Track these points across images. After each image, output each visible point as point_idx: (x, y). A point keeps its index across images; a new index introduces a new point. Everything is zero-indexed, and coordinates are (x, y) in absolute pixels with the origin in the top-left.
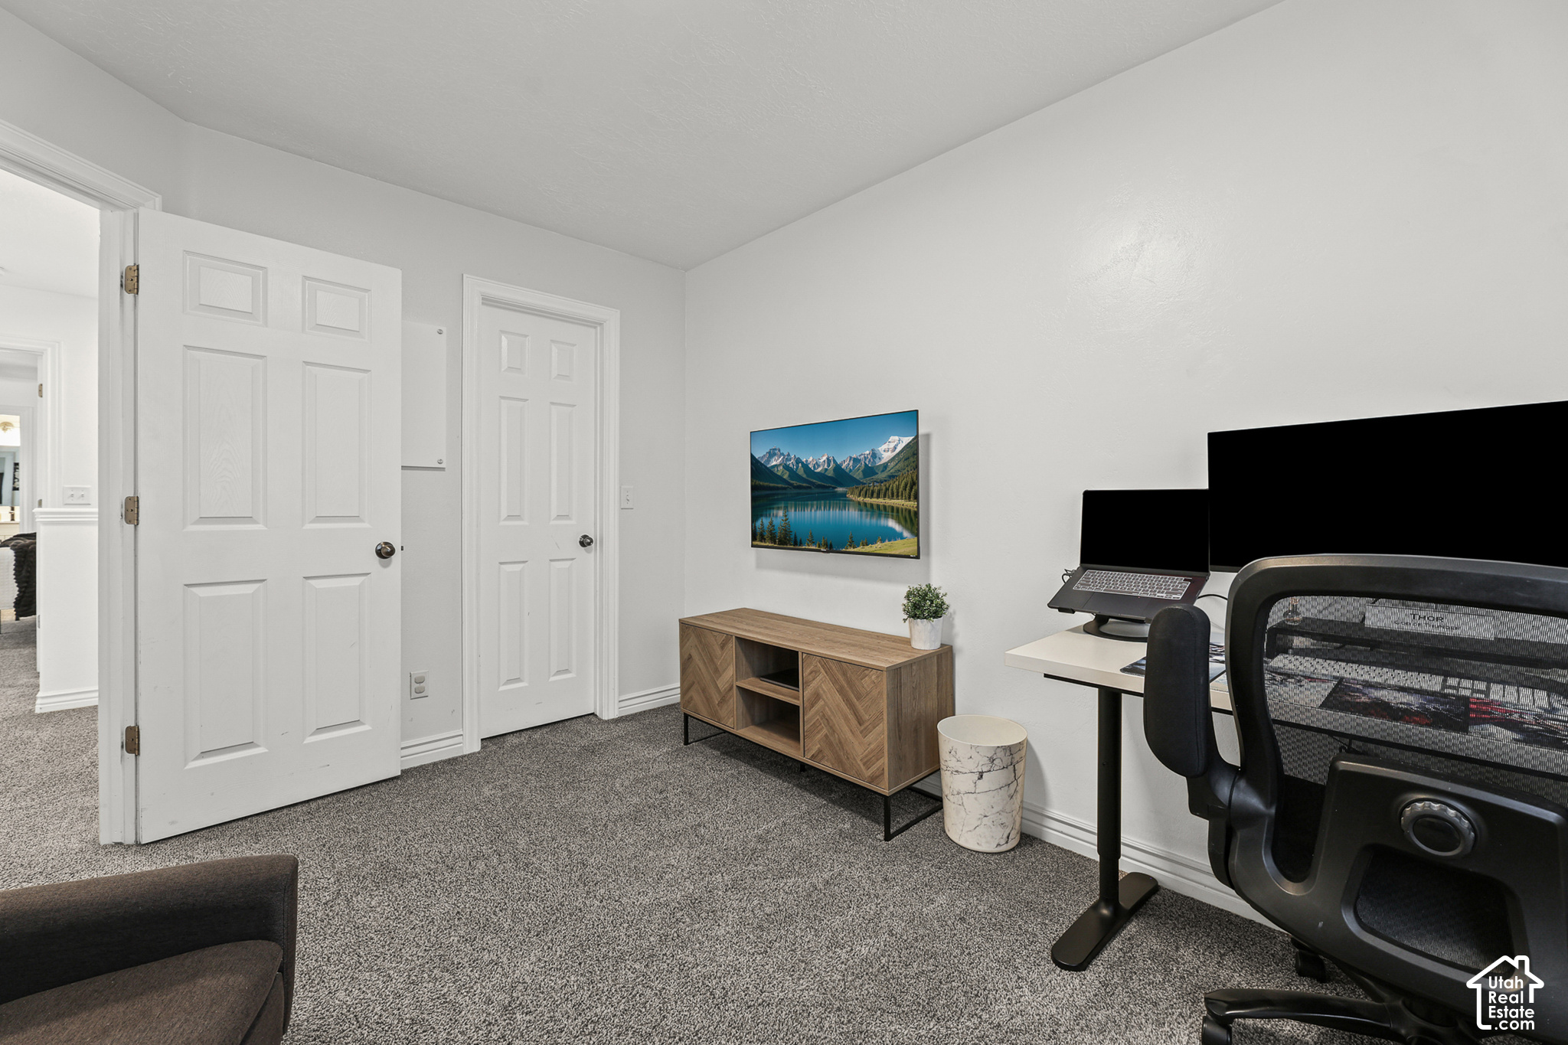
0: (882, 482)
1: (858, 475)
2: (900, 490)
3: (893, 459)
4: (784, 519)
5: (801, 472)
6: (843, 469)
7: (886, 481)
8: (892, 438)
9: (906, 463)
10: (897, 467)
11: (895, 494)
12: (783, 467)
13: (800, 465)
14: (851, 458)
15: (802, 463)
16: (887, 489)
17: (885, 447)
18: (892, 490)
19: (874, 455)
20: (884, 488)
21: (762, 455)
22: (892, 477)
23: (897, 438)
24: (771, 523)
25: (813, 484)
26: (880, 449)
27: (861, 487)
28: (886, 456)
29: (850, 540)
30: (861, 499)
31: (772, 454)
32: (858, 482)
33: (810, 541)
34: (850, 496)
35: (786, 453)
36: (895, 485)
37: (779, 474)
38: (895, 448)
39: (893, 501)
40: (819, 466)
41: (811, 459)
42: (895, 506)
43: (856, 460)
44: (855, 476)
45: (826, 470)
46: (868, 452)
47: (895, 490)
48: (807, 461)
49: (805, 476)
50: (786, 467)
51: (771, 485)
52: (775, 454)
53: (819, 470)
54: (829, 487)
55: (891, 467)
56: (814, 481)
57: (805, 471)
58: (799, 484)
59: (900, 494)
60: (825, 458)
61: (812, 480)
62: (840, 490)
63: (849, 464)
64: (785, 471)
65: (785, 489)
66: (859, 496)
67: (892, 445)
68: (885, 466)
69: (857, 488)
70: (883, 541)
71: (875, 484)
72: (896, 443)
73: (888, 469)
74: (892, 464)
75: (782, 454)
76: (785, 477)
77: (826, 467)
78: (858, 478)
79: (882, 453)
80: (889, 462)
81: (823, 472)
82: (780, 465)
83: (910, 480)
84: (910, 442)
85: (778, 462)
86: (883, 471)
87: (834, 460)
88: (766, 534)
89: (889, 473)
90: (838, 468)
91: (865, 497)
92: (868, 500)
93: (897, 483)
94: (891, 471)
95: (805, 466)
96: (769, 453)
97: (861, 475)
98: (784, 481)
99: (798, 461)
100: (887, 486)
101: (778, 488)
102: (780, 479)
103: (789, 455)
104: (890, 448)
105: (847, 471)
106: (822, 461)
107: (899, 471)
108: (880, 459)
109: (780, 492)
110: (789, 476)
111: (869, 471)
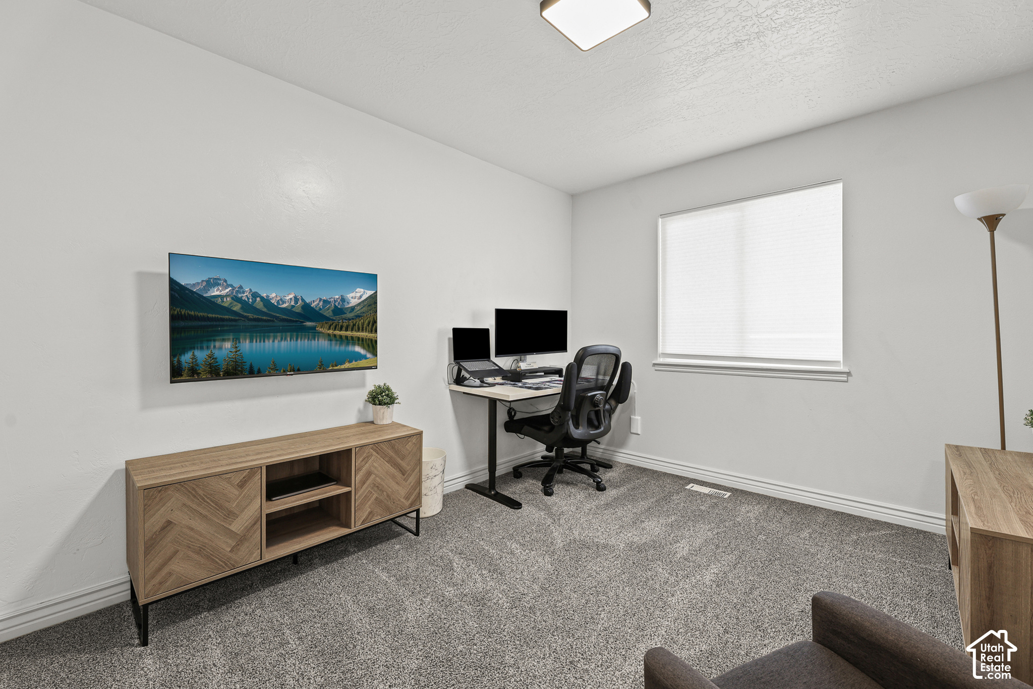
0: (350, 320)
1: (328, 313)
2: (365, 326)
3: (359, 304)
4: (234, 350)
5: (259, 304)
6: (312, 308)
7: (353, 319)
8: (358, 290)
9: (369, 308)
10: (362, 310)
11: (361, 329)
12: (232, 298)
13: (258, 299)
14: (320, 299)
15: (262, 298)
16: (354, 325)
17: (353, 295)
18: (358, 325)
19: (343, 300)
20: (352, 324)
21: (192, 282)
22: (358, 316)
23: (362, 290)
24: (211, 356)
25: (277, 318)
26: (348, 296)
27: (331, 322)
28: (354, 302)
29: (320, 364)
30: (331, 332)
31: (212, 283)
32: (328, 319)
33: (272, 369)
34: (319, 329)
35: (236, 285)
36: (360, 322)
37: (226, 305)
38: (361, 297)
39: (359, 333)
40: (284, 302)
41: (274, 295)
42: (360, 337)
43: (326, 302)
44: (325, 314)
45: (293, 306)
46: (337, 297)
47: (360, 326)
48: (268, 296)
49: (265, 310)
50: (237, 299)
51: (210, 315)
52: (218, 284)
53: (284, 306)
54: (296, 321)
55: (357, 309)
56: (278, 315)
57: (264, 305)
58: (255, 316)
59: (364, 328)
60: (291, 296)
61: (275, 314)
62: (309, 324)
63: (318, 304)
64: (235, 303)
65: (235, 320)
66: (329, 329)
67: (358, 295)
68: (353, 309)
69: (327, 323)
70: (350, 362)
71: (344, 321)
72: (361, 294)
73: (355, 311)
74: (359, 308)
75: (231, 286)
76: (235, 309)
77: (293, 303)
78: (328, 315)
79: (350, 299)
80: (355, 306)
81: (289, 308)
82: (226, 296)
83: (372, 320)
84: (372, 294)
85: (224, 292)
86: (351, 312)
87: (303, 300)
88: (201, 369)
89: (356, 314)
90: (306, 306)
91: (335, 330)
92: (337, 332)
93: (362, 321)
94: (357, 313)
95: (266, 302)
96: (208, 281)
97: (331, 313)
98: (235, 313)
99: (255, 295)
100: (355, 322)
101: (223, 320)
102: (228, 310)
103: (241, 287)
104: (356, 296)
105: (317, 309)
106: (288, 298)
107: (364, 313)
108: (348, 303)
109: (225, 323)
110: (242, 308)
111: (338, 311)
